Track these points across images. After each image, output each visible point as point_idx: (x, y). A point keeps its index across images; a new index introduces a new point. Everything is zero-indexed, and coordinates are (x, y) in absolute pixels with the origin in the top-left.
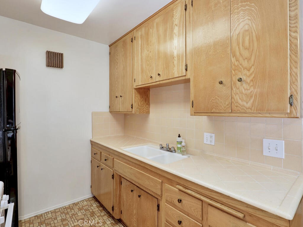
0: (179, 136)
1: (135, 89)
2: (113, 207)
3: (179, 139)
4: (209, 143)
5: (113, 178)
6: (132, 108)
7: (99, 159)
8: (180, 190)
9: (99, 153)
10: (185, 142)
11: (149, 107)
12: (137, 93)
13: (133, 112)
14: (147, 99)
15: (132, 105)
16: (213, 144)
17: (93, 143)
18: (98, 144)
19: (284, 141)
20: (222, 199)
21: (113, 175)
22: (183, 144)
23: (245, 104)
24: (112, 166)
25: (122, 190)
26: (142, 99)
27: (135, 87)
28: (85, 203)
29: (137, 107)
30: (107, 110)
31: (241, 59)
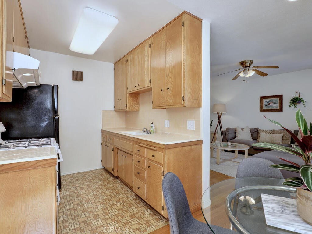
0: (152, 123)
1: (128, 94)
2: (113, 169)
3: (152, 125)
4: (167, 126)
5: (113, 150)
6: (126, 106)
7: (106, 141)
8: (140, 146)
9: (106, 137)
10: (155, 126)
11: (139, 106)
12: (129, 96)
13: (127, 110)
14: (137, 101)
15: (126, 105)
16: (169, 126)
17: (103, 131)
18: (105, 131)
19: (194, 121)
20: (151, 144)
21: (113, 149)
22: (154, 128)
23: (170, 101)
24: (112, 143)
25: (119, 157)
26: (133, 101)
27: (128, 93)
28: (98, 171)
29: (130, 106)
30: (113, 109)
31: (169, 78)
